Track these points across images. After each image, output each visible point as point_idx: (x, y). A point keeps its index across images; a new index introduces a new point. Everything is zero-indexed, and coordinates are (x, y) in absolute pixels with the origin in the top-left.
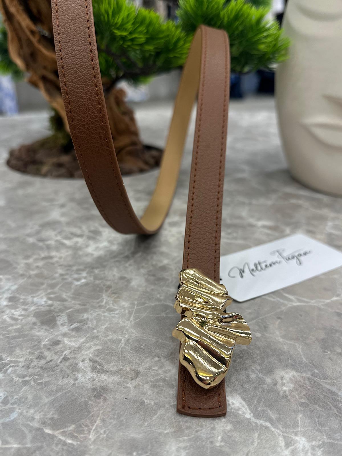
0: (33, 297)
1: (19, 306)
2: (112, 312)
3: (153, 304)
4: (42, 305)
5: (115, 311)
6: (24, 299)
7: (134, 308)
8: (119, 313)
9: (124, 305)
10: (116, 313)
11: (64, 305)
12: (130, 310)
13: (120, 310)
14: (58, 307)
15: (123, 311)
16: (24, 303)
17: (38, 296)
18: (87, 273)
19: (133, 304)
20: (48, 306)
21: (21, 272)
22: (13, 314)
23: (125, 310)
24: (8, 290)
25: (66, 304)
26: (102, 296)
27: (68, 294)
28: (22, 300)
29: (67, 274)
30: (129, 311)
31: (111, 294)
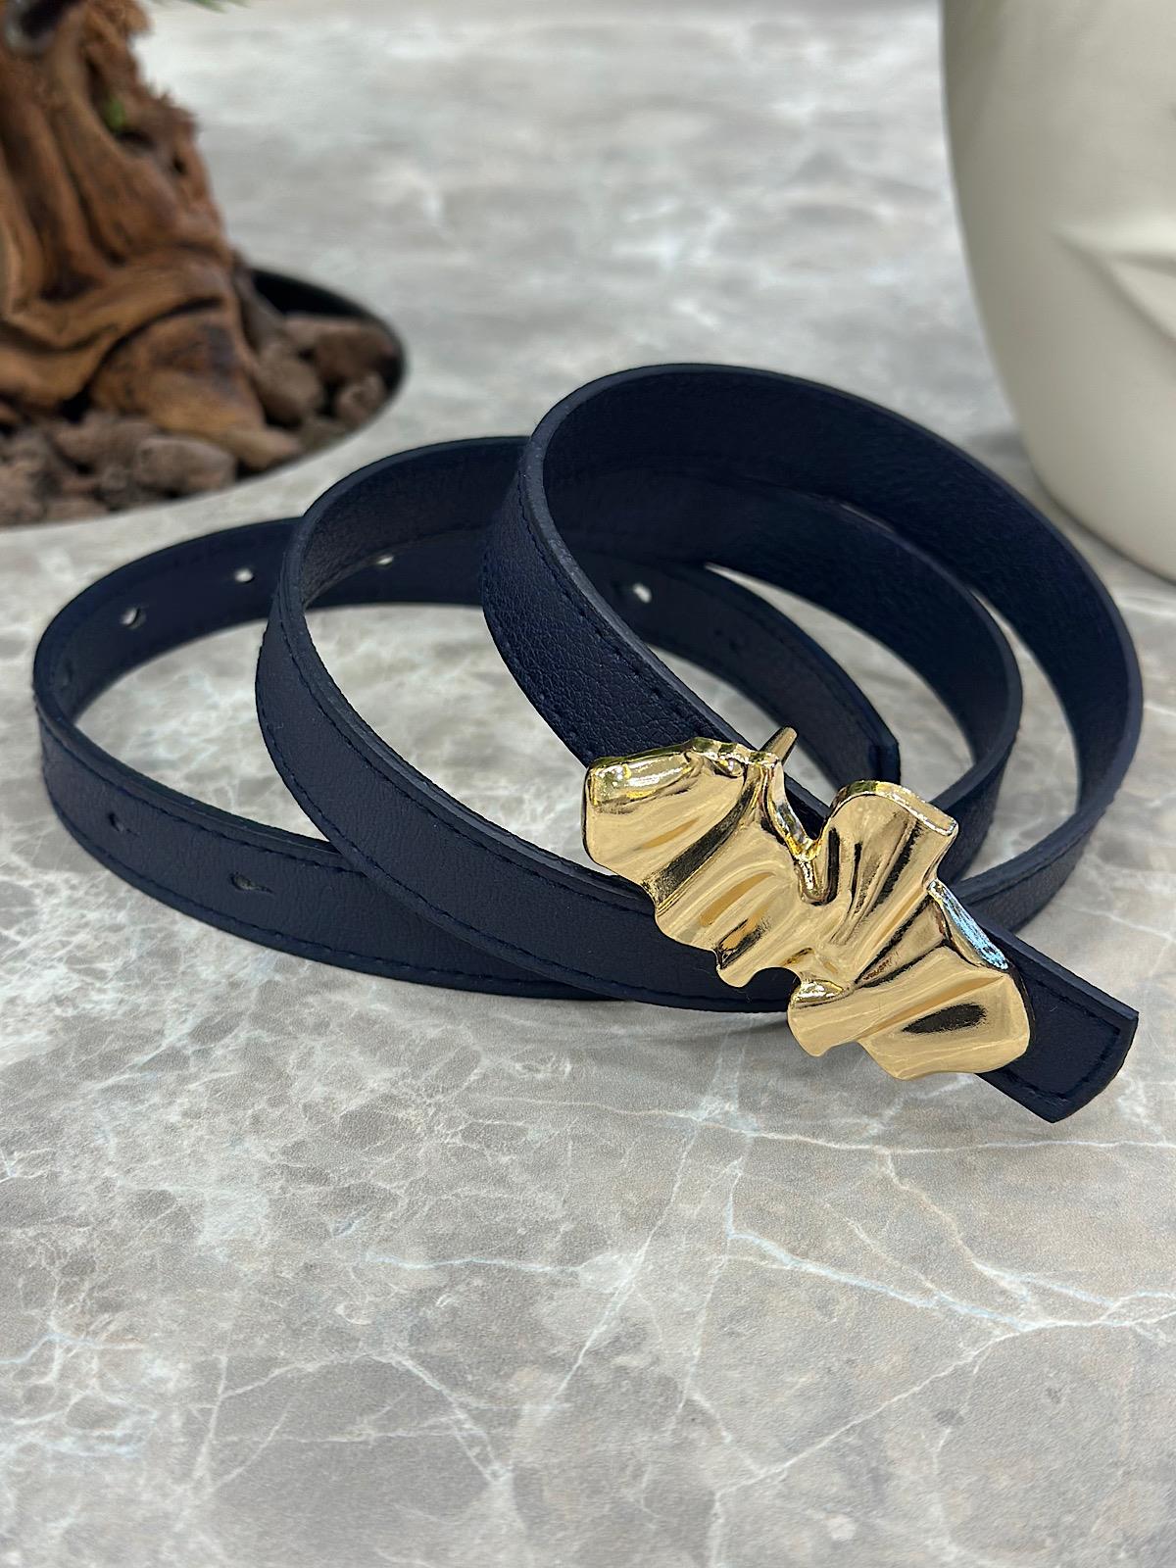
2: (97, 1433)
3: (311, 1368)
5: (112, 1427)
7: (211, 1396)
8: (138, 1432)
9: (162, 1381)
10: (118, 1433)
12: (194, 1408)
13: (142, 1412)
15: (157, 1421)
19: (206, 1371)
23: (164, 1418)
26: (44, 1331)
30: (189, 1420)
31: (90, 1311)
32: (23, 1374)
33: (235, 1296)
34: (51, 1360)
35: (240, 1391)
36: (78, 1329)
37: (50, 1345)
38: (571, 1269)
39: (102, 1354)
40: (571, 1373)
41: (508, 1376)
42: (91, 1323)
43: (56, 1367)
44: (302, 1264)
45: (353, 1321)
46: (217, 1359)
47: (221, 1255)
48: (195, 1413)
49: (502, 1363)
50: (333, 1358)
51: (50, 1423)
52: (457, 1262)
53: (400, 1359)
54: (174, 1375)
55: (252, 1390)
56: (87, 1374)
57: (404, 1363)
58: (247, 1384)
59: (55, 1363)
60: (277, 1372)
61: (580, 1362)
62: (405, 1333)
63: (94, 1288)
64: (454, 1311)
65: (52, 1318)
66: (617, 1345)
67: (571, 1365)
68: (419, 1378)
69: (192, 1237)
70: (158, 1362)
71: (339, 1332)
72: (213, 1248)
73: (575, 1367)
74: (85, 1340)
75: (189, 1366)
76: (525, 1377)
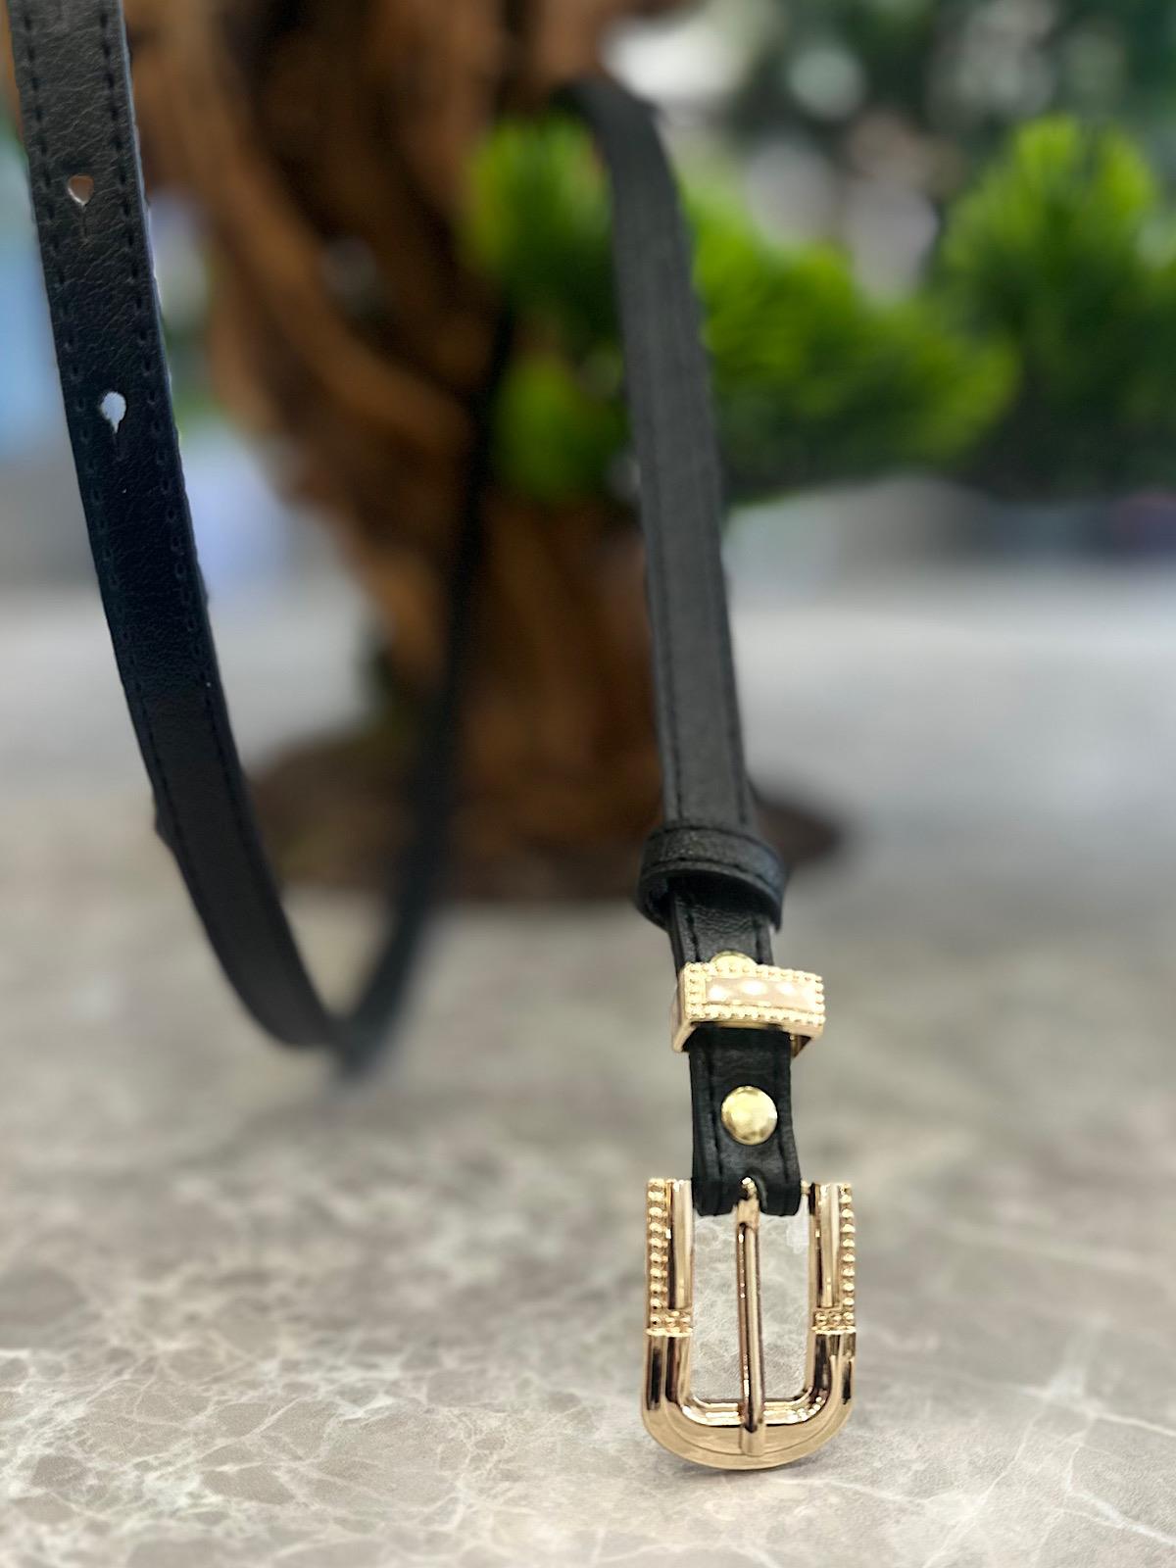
0: (145, 1467)
1: (74, 1507)
4: (173, 1514)
6: (99, 1475)
11: (271, 1518)
14: (241, 1529)
16: (101, 1496)
17: (168, 1463)
18: (407, 1366)
20: (199, 1517)
21: (115, 1341)
22: (39, 1547)
24: (45, 1421)
25: (285, 1513)
27: (302, 1467)
28: (92, 1481)
29: (315, 1364)
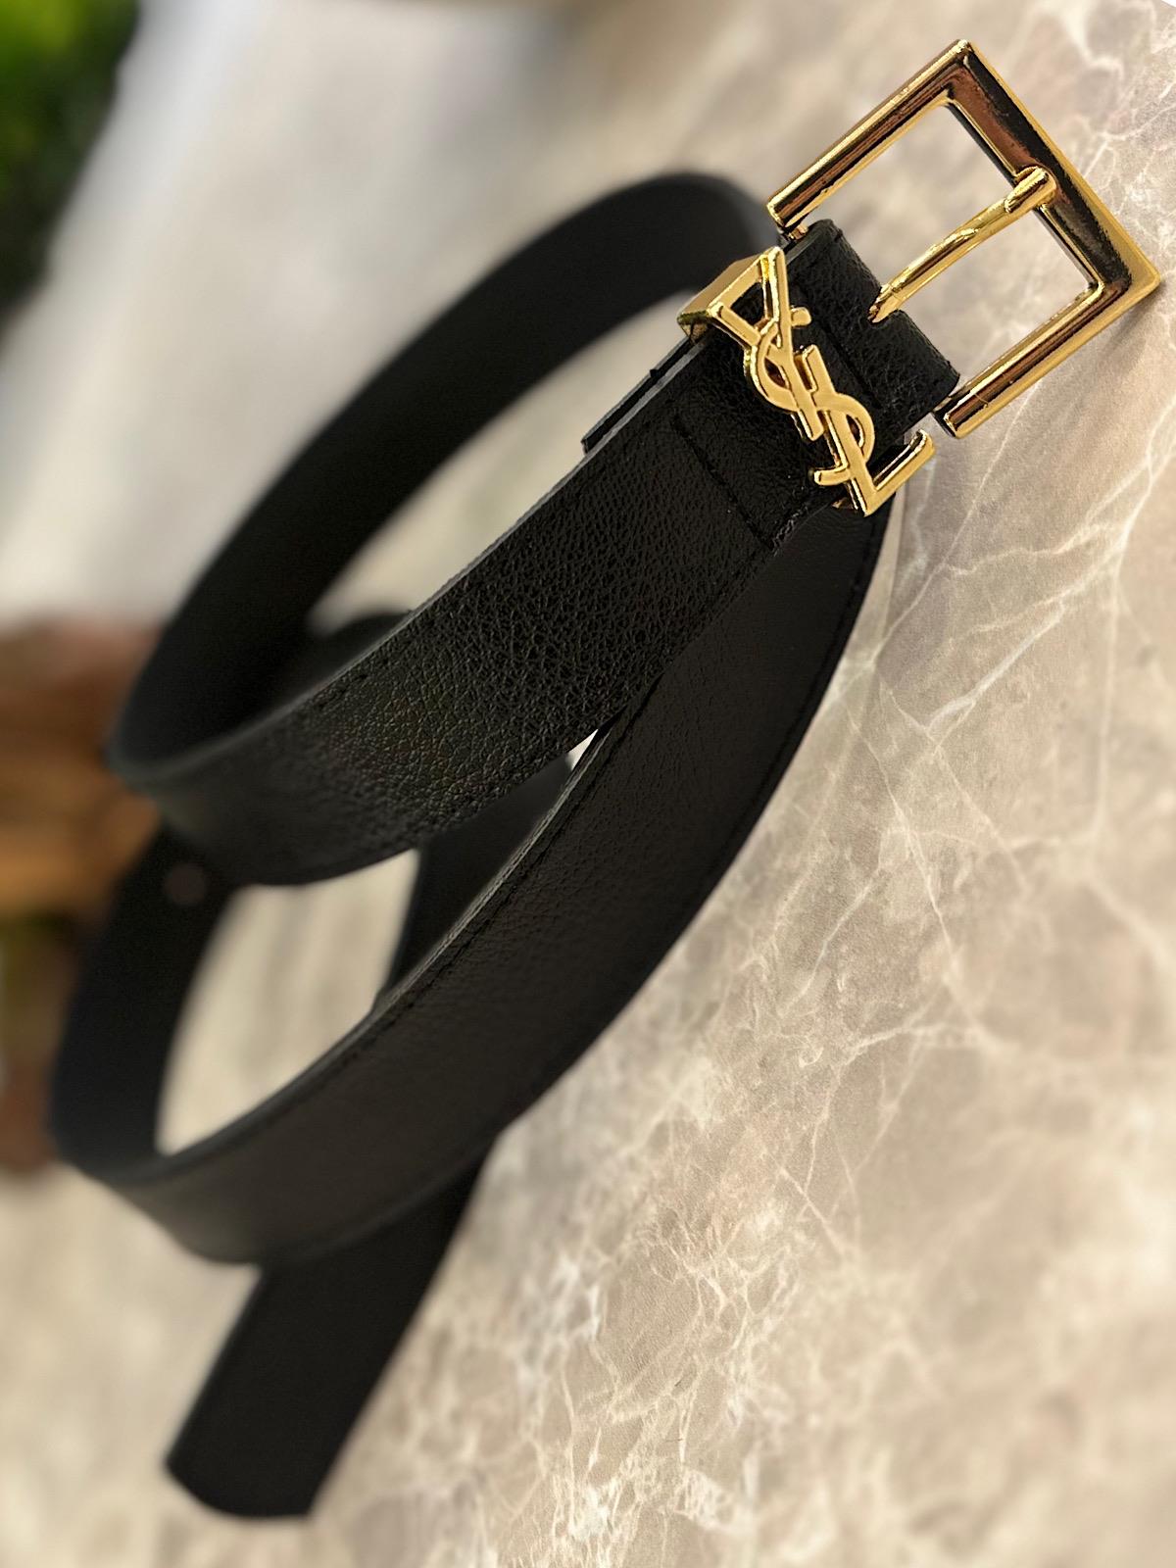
32: (709, 1316)
33: (750, 1131)
34: (712, 1290)
35: (809, 1178)
36: (705, 1255)
37: (703, 1283)
38: (876, 873)
39: (729, 1252)
40: (943, 926)
41: (917, 976)
42: (707, 1245)
43: (718, 1291)
44: (758, 1067)
45: (815, 1060)
46: (780, 1176)
47: (719, 1120)
48: (804, 1220)
49: (906, 975)
50: (830, 1093)
51: (749, 1323)
52: (823, 953)
53: (858, 1047)
54: (772, 1214)
55: (815, 1169)
56: (735, 1273)
57: (862, 1045)
58: (808, 1169)
59: (715, 1289)
60: (813, 1142)
61: (940, 915)
62: (845, 1029)
63: (686, 1223)
64: (852, 982)
65: (687, 1268)
66: (946, 878)
67: (938, 923)
68: (878, 1043)
69: (696, 1129)
70: (758, 1218)
71: (815, 1075)
72: (711, 1120)
73: (941, 921)
74: (714, 1257)
75: (774, 1200)
76: (924, 964)
